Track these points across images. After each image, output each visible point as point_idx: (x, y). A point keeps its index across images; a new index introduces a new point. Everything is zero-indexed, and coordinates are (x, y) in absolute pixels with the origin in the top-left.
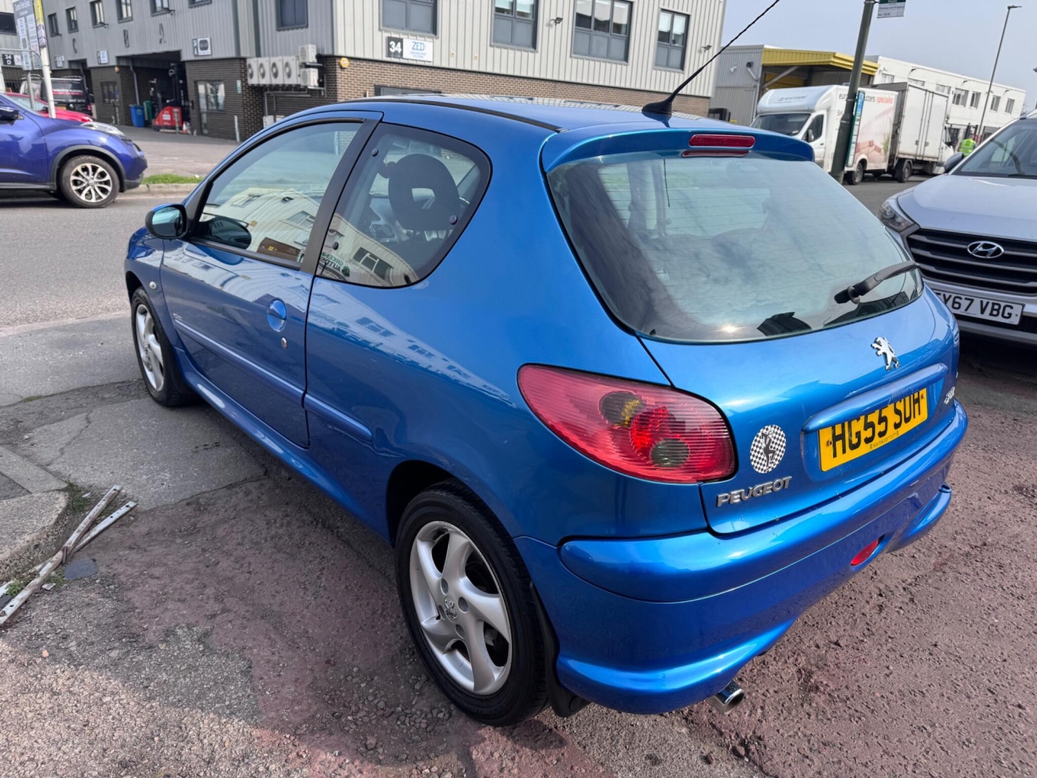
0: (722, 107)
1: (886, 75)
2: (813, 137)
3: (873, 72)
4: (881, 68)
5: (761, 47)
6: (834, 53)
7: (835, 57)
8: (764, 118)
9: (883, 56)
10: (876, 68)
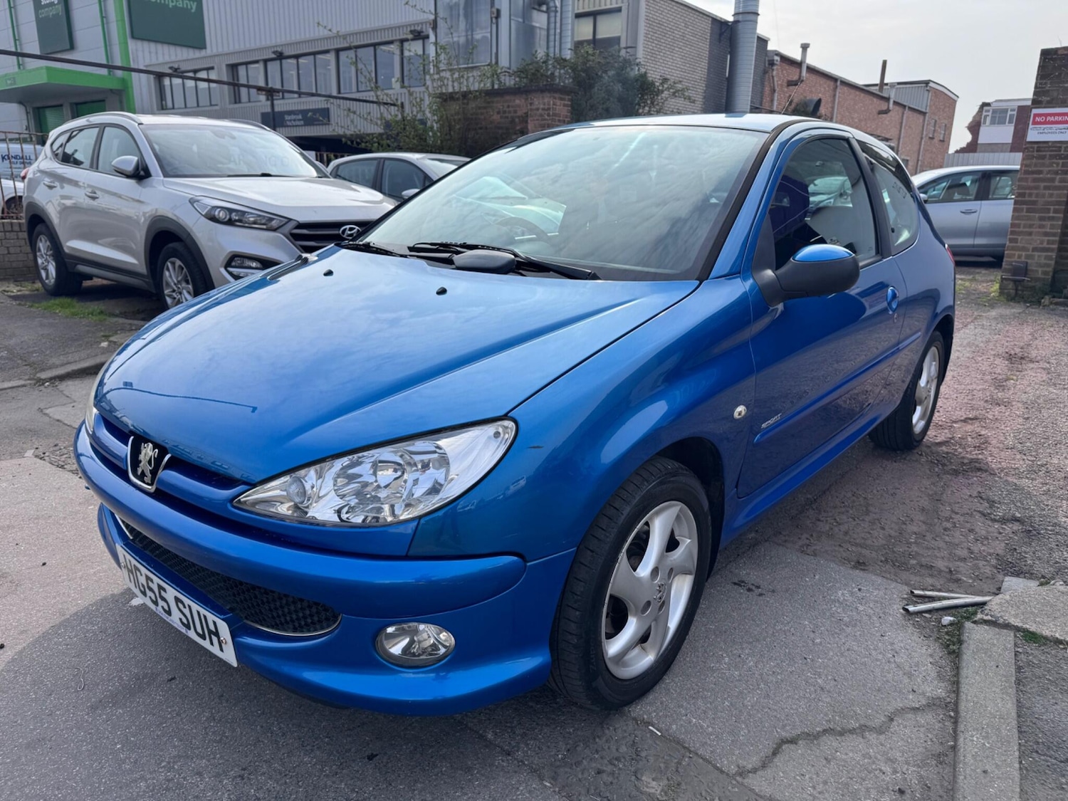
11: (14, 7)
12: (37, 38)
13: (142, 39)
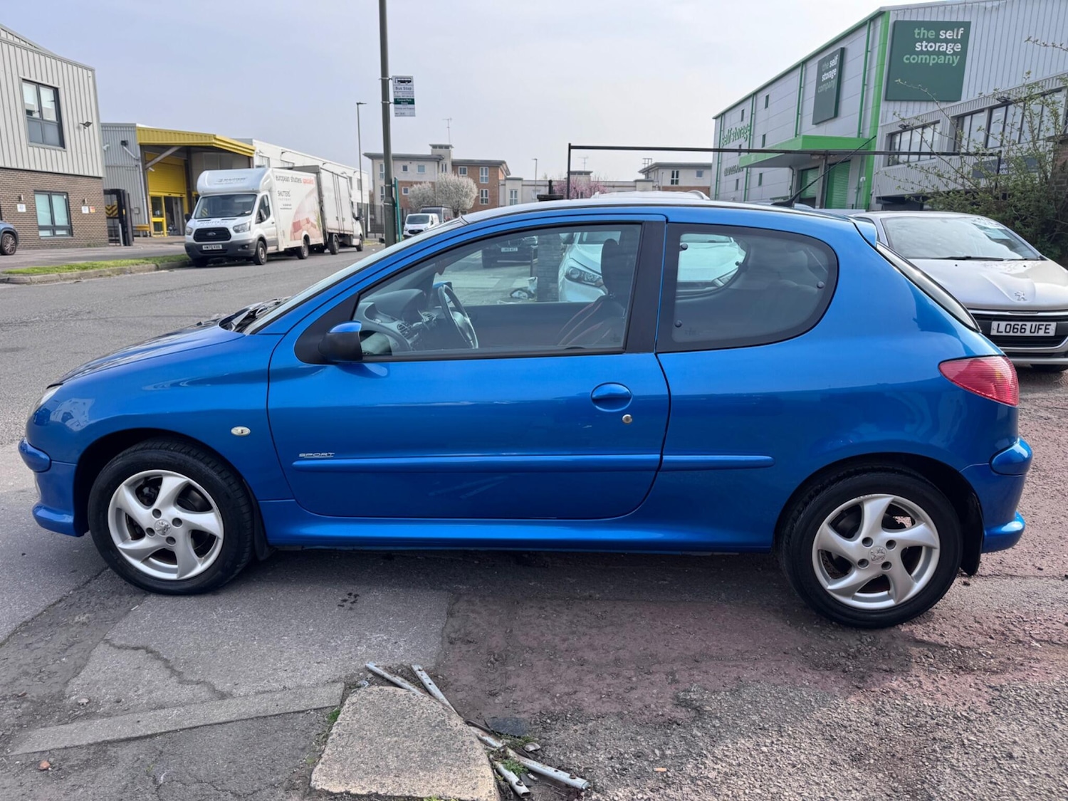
0: (118, 188)
1: (263, 157)
2: (265, 217)
3: (251, 154)
4: (257, 151)
5: (133, 126)
6: (214, 135)
7: (215, 139)
8: (207, 199)
9: (256, 139)
10: (253, 150)
11: (804, 87)
12: (812, 112)
13: (895, 100)
